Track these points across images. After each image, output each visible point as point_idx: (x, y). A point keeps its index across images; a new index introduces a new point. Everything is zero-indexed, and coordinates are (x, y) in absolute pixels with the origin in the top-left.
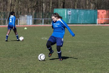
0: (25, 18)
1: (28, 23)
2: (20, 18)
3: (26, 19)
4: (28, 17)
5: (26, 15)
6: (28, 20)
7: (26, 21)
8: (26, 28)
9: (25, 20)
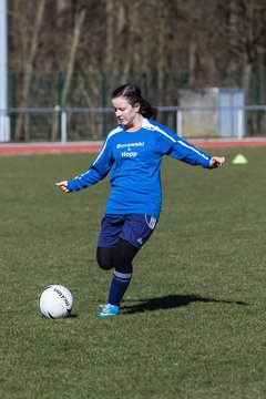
0: (210, 105)
1: (225, 131)
2: (183, 103)
3: (213, 109)
4: (225, 100)
5: (216, 90)
6: (225, 115)
7: (215, 117)
8: (240, 159)
9: (207, 113)
